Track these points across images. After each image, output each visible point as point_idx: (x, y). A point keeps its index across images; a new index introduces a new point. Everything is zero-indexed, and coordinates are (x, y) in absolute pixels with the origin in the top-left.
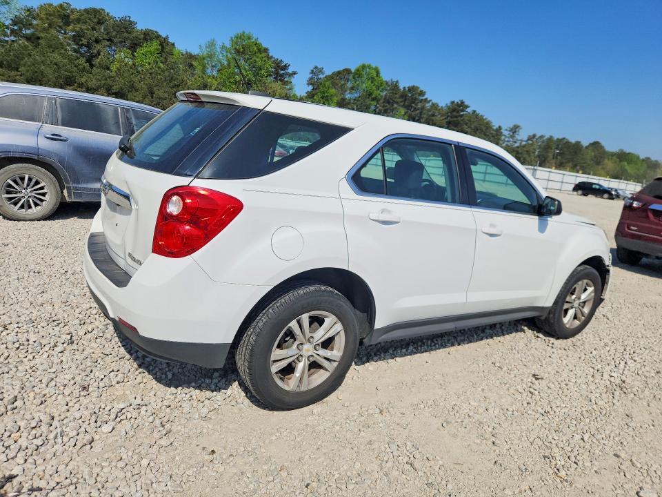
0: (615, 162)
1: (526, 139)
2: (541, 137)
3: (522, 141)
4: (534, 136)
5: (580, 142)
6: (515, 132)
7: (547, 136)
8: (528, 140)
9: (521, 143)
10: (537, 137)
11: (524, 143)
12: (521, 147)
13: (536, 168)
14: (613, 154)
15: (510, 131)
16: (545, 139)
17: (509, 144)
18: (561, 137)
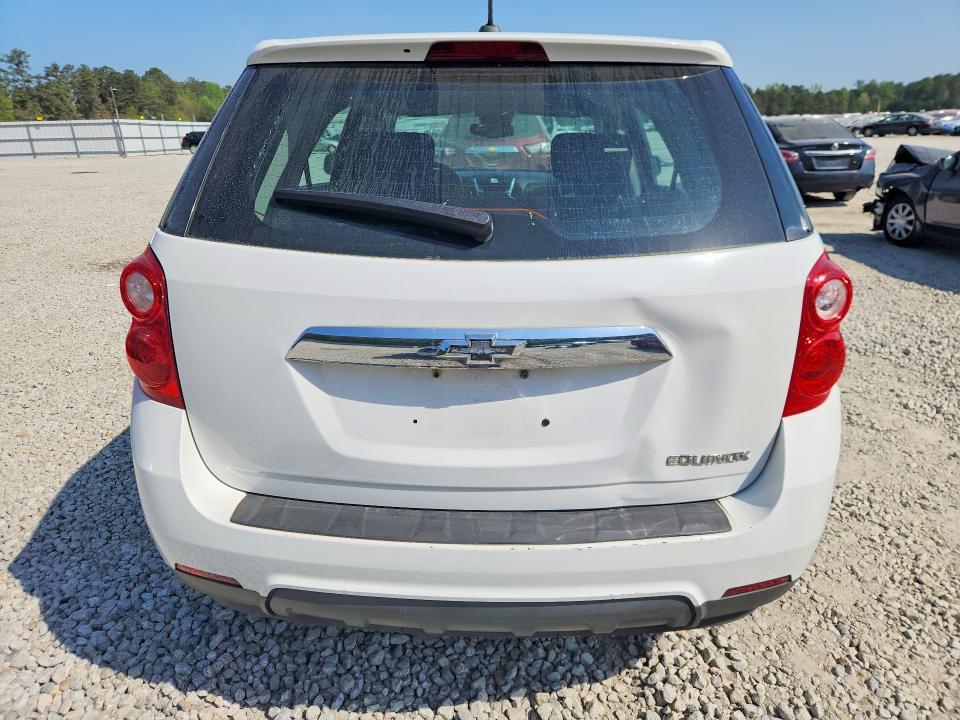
0: (192, 98)
1: (43, 74)
2: (68, 68)
3: (38, 77)
4: (55, 68)
5: (132, 71)
6: (20, 62)
7: (77, 66)
8: (48, 75)
9: (39, 83)
10: (61, 69)
11: (44, 81)
12: (40, 87)
13: (116, 120)
14: (184, 86)
15: (10, 61)
16: (74, 70)
17: (18, 84)
18: (100, 66)
